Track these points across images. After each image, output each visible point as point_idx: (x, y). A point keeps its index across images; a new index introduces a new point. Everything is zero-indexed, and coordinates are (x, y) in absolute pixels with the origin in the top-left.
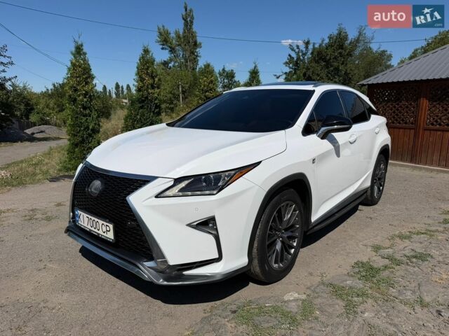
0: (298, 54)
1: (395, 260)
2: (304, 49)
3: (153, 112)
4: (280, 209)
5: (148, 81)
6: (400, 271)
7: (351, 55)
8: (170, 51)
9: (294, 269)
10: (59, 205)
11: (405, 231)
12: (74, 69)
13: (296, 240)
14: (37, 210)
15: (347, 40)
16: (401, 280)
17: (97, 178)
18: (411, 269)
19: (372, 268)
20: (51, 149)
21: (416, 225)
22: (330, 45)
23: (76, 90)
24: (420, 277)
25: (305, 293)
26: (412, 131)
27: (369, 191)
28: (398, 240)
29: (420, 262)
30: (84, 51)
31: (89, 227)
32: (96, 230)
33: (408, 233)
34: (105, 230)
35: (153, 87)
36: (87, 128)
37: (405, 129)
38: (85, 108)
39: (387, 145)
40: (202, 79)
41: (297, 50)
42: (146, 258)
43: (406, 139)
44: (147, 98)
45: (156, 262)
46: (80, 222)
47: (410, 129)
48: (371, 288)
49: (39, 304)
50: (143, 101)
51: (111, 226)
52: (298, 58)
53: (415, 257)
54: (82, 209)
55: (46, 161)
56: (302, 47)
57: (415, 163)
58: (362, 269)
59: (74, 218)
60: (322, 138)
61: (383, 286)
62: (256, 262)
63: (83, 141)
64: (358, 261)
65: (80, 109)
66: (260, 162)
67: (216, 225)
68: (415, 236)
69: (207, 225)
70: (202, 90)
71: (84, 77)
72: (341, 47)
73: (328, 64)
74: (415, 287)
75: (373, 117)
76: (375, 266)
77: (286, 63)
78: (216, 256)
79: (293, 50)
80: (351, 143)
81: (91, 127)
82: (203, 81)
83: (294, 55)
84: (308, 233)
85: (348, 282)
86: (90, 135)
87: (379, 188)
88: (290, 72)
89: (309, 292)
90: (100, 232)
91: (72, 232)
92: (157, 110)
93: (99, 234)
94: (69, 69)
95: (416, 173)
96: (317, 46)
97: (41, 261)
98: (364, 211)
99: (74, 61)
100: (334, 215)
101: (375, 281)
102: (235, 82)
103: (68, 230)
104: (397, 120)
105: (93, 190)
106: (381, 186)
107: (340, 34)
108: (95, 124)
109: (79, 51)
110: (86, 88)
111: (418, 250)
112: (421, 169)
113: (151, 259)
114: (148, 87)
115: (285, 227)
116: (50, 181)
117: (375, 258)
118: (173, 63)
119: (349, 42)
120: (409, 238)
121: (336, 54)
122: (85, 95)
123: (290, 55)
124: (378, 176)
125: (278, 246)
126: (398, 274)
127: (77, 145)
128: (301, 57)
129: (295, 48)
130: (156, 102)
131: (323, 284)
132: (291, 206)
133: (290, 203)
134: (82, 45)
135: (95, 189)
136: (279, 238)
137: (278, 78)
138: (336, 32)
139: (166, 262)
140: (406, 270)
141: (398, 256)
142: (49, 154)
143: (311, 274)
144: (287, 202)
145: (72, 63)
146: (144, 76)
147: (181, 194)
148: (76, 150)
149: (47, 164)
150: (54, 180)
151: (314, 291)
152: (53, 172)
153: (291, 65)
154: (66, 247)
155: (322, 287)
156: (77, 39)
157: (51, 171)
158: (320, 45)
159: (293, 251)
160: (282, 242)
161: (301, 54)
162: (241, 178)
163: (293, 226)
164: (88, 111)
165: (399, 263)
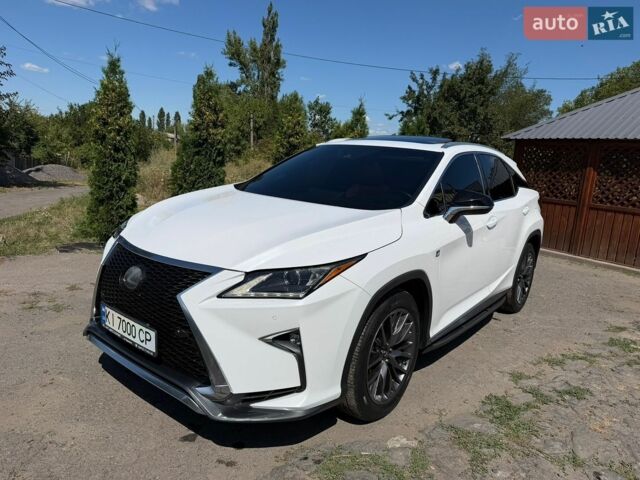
0: (421, 86)
1: (542, 395)
2: (430, 81)
3: (214, 161)
4: (389, 319)
5: (209, 116)
6: (547, 412)
7: (494, 94)
8: (241, 69)
9: (402, 401)
10: (73, 288)
11: (556, 355)
12: (105, 93)
13: (408, 362)
14: (42, 294)
15: (491, 72)
16: (547, 425)
17: (136, 264)
18: (562, 410)
19: (509, 406)
20: (62, 202)
21: (572, 346)
22: (466, 78)
23: (105, 124)
24: (574, 422)
25: (416, 439)
26: (573, 210)
27: (510, 294)
28: (546, 367)
29: (575, 401)
30: (122, 68)
31: (121, 331)
32: (131, 337)
33: (560, 357)
34: (143, 338)
35: (215, 126)
36: (119, 178)
37: (563, 205)
38: (117, 150)
39: (538, 231)
40: (286, 117)
41: (420, 81)
42: (200, 381)
43: (564, 219)
44: (206, 140)
45: (214, 388)
46: (107, 323)
47: (570, 206)
48: (506, 436)
49: (43, 437)
50: (200, 145)
51: (153, 334)
52: (421, 93)
53: (569, 393)
54: (111, 306)
55: (55, 219)
56: (428, 78)
57: (575, 254)
58: (495, 407)
59: (99, 317)
60: (451, 222)
61: (523, 433)
62: (351, 393)
63: (111, 197)
64: (491, 395)
65: (109, 150)
66: (365, 255)
67: (300, 340)
68: (570, 361)
69: (288, 340)
70: (285, 133)
71: (119, 105)
72: (482, 81)
73: (461, 104)
74: (567, 436)
75: (521, 190)
76: (514, 403)
77: (404, 99)
78: (298, 384)
79: (414, 80)
80: (489, 228)
81: (124, 178)
82: (287, 120)
83: (415, 87)
84: (424, 352)
85: (477, 426)
86: (122, 189)
87: (523, 290)
88: (408, 111)
89: (421, 437)
90: (137, 340)
91: (94, 335)
92: (219, 159)
93: (134, 343)
94: (98, 93)
95: (575, 267)
96: (448, 77)
97: (46, 372)
98: (501, 321)
99: (106, 82)
100: (460, 327)
101: (513, 426)
102: (330, 119)
103: (88, 332)
104: (552, 192)
105: (129, 280)
106: (527, 286)
107: (481, 62)
108: (130, 173)
109: (114, 68)
110: (120, 122)
111: (574, 384)
112: (581, 262)
113: (207, 383)
114: (208, 126)
115: (394, 343)
116: (61, 251)
117: (513, 392)
118: (243, 86)
119: (493, 74)
120: (560, 363)
121: (474, 91)
122: (118, 132)
123: (410, 88)
124: (524, 273)
125: (383, 371)
126: (544, 417)
127: (101, 202)
128: (425, 92)
129: (418, 77)
130: (219, 147)
131: (442, 426)
132: (404, 315)
133: (403, 310)
134: (119, 60)
135: (133, 279)
136: (384, 358)
137: (390, 118)
138: (477, 59)
139: (228, 388)
140: (556, 411)
141: (545, 391)
142: (59, 208)
143: (425, 411)
144: (399, 310)
145: (102, 85)
146: (203, 109)
147: (253, 294)
148: (101, 208)
149: (56, 224)
150: (66, 249)
151: (429, 437)
152: (65, 238)
153: (410, 102)
154: (83, 354)
155: (440, 430)
156: (112, 51)
157: (62, 236)
158: (453, 76)
159: (402, 377)
160: (389, 364)
161: (425, 87)
162: (339, 276)
163: (404, 342)
164: (121, 155)
165: (546, 400)
